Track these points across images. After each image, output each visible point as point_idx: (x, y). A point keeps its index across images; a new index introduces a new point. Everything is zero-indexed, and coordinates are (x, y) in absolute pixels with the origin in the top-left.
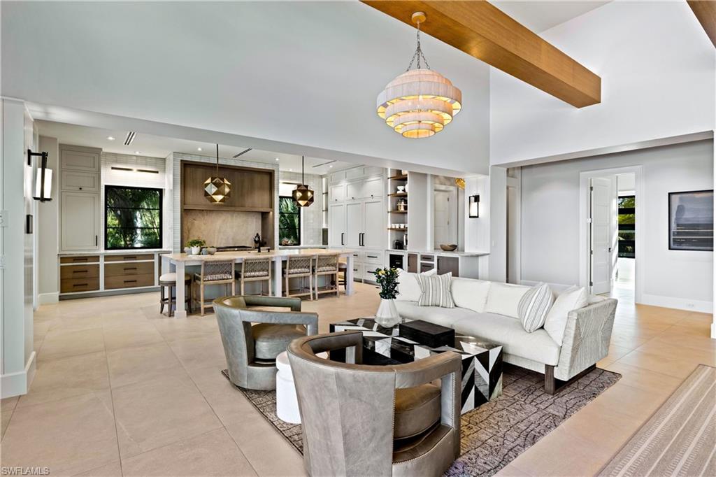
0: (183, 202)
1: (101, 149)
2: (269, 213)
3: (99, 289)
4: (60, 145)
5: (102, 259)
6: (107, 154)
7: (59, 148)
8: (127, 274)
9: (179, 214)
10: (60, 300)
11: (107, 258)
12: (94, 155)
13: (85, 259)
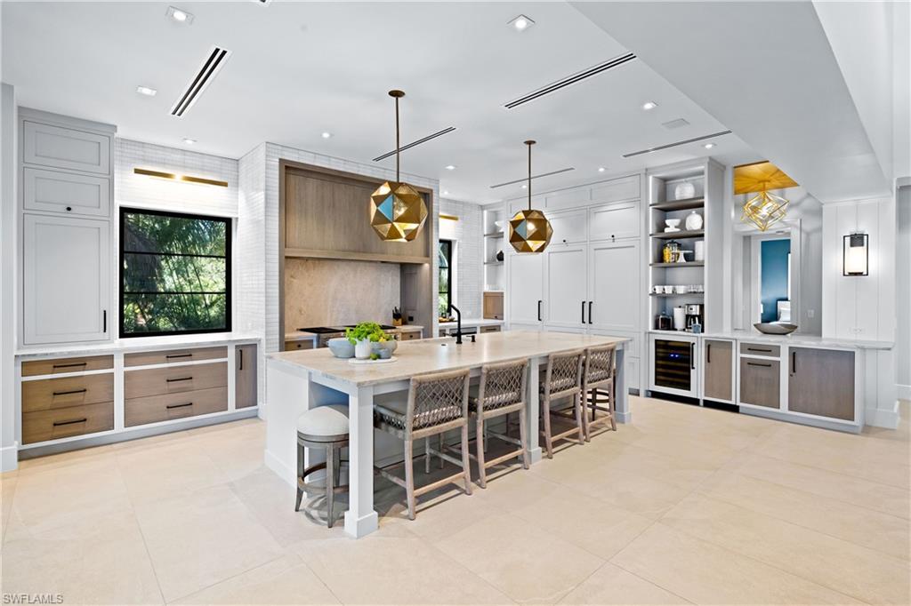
0: (284, 242)
1: (114, 127)
2: (420, 265)
3: (111, 427)
4: (20, 109)
5: (119, 361)
6: (124, 141)
7: (19, 116)
8: (172, 392)
9: (277, 265)
10: (20, 460)
11: (130, 358)
12: (99, 139)
13: (80, 363)
